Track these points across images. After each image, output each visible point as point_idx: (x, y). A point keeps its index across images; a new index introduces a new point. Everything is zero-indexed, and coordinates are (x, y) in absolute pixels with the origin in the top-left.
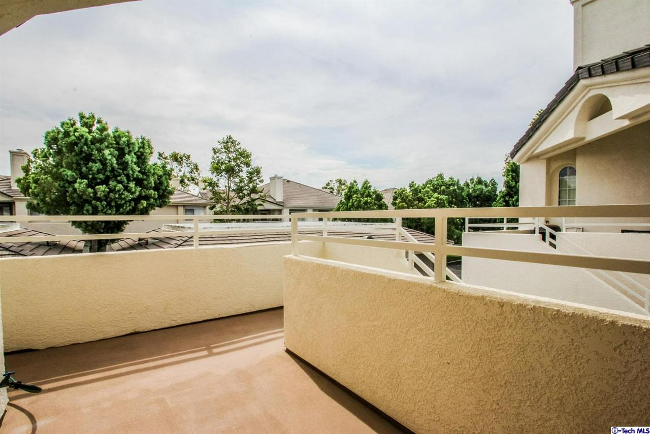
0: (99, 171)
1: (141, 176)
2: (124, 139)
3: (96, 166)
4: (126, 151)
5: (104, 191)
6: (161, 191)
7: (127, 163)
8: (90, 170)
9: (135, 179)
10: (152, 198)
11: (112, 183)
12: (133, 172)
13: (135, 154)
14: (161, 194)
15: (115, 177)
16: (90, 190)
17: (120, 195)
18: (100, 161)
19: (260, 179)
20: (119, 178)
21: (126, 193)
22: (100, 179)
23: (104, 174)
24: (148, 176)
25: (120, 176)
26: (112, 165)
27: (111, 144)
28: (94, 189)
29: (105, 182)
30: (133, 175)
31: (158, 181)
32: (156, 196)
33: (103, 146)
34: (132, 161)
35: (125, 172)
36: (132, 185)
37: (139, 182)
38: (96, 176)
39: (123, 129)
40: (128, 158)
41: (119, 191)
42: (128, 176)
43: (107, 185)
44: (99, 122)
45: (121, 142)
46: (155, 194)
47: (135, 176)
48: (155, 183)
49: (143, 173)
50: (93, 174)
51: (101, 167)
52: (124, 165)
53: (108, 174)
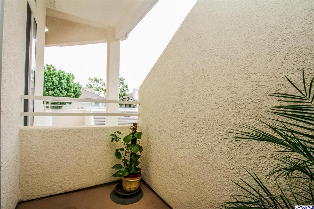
0: (51, 86)
1: (68, 88)
2: (62, 74)
3: (50, 84)
4: (62, 78)
5: (52, 93)
6: (76, 94)
7: (62, 83)
8: (48, 85)
9: (65, 89)
10: (72, 96)
11: (56, 90)
12: (64, 86)
13: (66, 79)
14: (76, 95)
15: (57, 88)
16: (47, 92)
17: (58, 95)
18: (52, 82)
19: (127, 90)
20: (58, 88)
21: (61, 94)
22: (51, 88)
23: (53, 87)
24: (71, 88)
25: (59, 87)
26: (56, 84)
27: (57, 76)
28: (48, 92)
29: (53, 90)
30: (64, 87)
31: (75, 90)
32: (74, 96)
33: (53, 76)
34: (64, 82)
35: (61, 86)
36: (63, 91)
37: (67, 90)
38: (50, 87)
39: (62, 70)
40: (62, 81)
41: (58, 93)
42: (62, 88)
43: (54, 90)
44: (53, 67)
45: (60, 75)
46: (73, 95)
47: (65, 88)
48: (74, 90)
49: (69, 87)
50: (49, 87)
51: (52, 84)
52: (61, 84)
53: (54, 86)
